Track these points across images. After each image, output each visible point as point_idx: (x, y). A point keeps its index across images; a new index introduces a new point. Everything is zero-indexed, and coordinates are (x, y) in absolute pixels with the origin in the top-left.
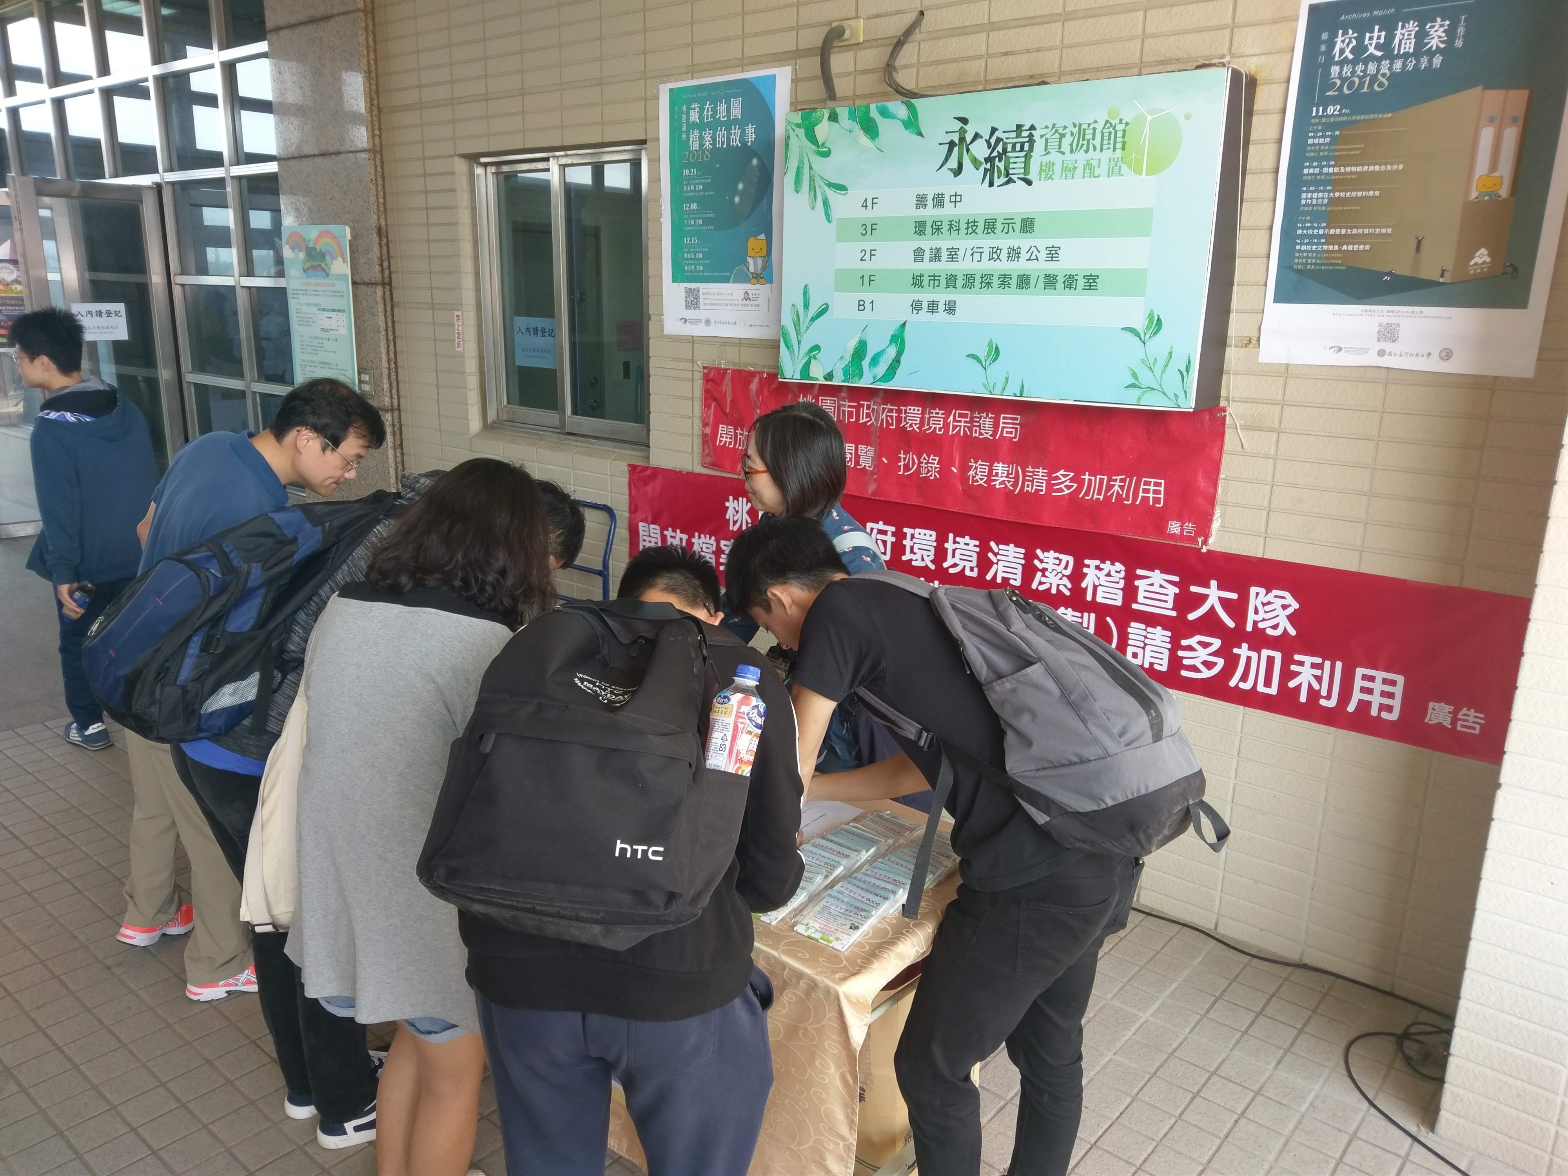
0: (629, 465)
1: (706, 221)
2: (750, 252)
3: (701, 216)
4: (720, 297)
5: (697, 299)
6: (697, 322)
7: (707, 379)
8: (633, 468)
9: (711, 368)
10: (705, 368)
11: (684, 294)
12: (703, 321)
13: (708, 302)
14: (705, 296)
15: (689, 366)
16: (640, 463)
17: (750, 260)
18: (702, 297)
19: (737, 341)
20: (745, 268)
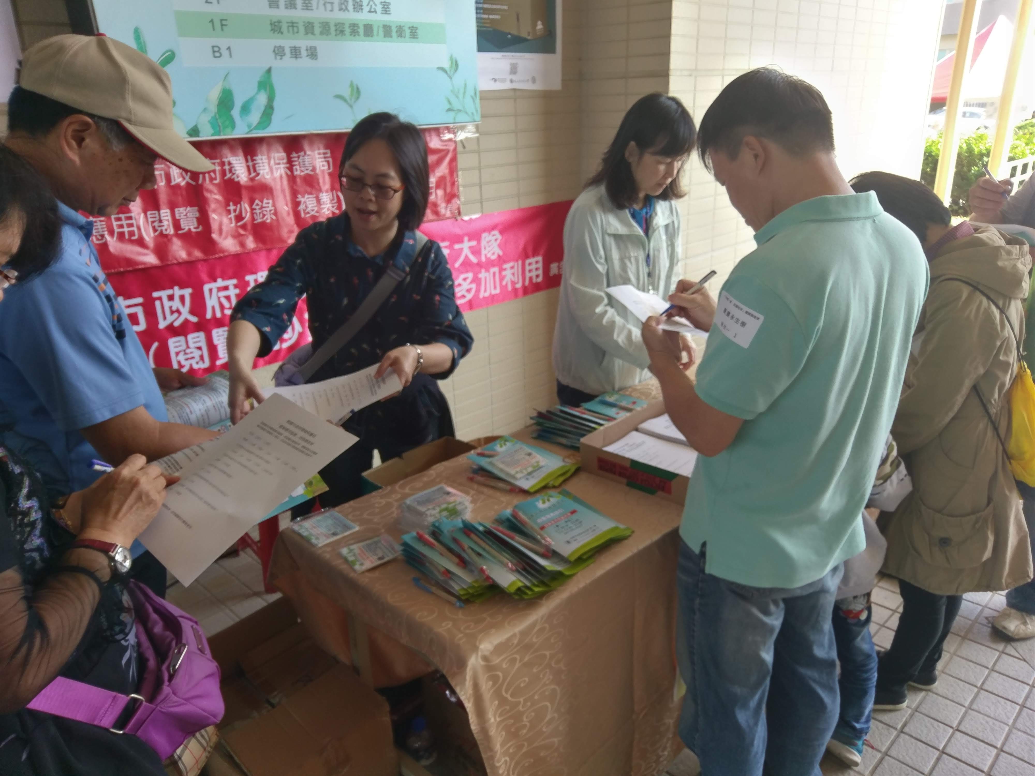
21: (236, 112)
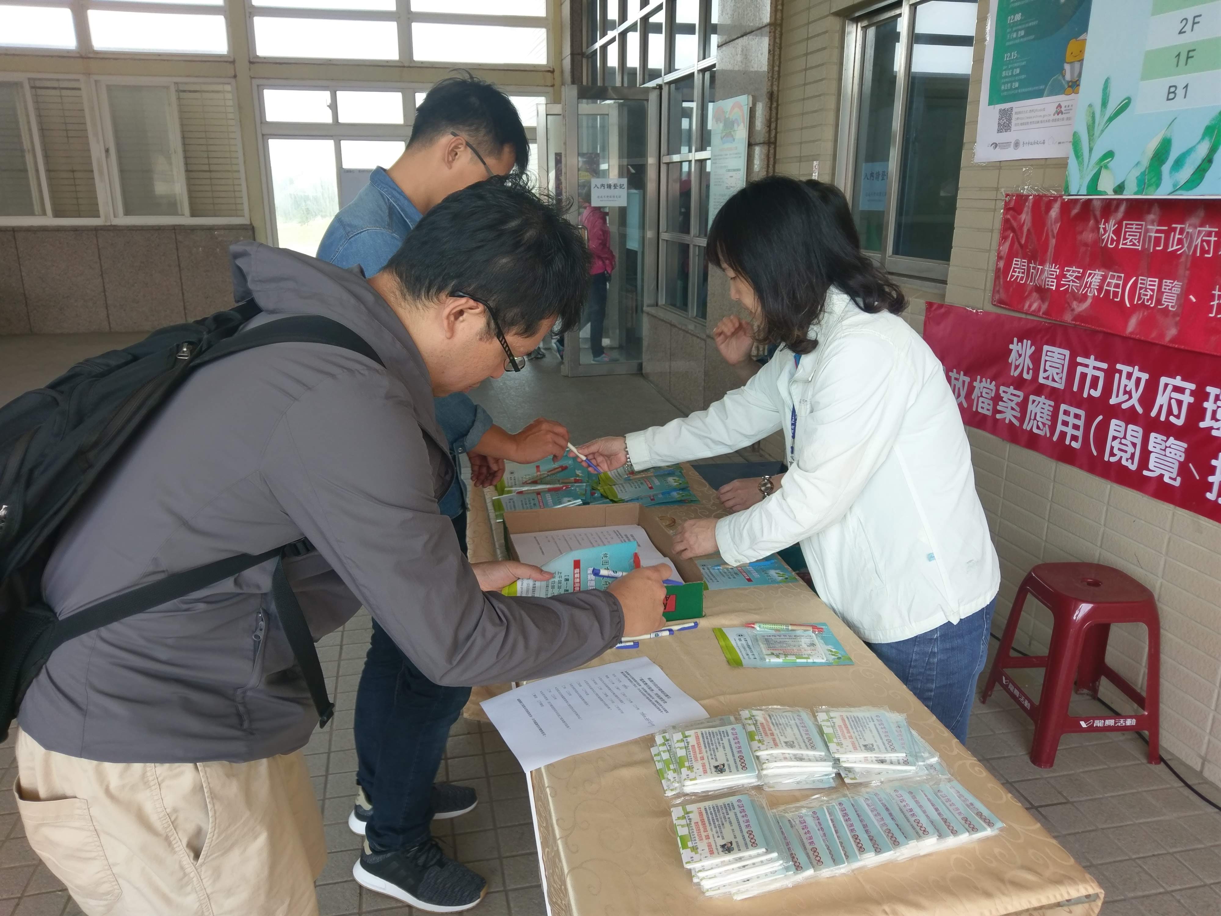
0: (927, 303)
1: (1028, 31)
2: (1068, 58)
3: (1023, 26)
4: (1032, 114)
5: (1010, 120)
6: (1005, 145)
7: (1007, 209)
8: (930, 305)
9: (1013, 196)
10: (1007, 195)
11: (997, 115)
12: (1012, 144)
13: (1020, 121)
14: (1017, 116)
15: (992, 195)
16: (936, 301)
17: (1067, 67)
18: (1014, 116)
19: (1043, 162)
20: (1060, 78)
21: (1166, 168)
